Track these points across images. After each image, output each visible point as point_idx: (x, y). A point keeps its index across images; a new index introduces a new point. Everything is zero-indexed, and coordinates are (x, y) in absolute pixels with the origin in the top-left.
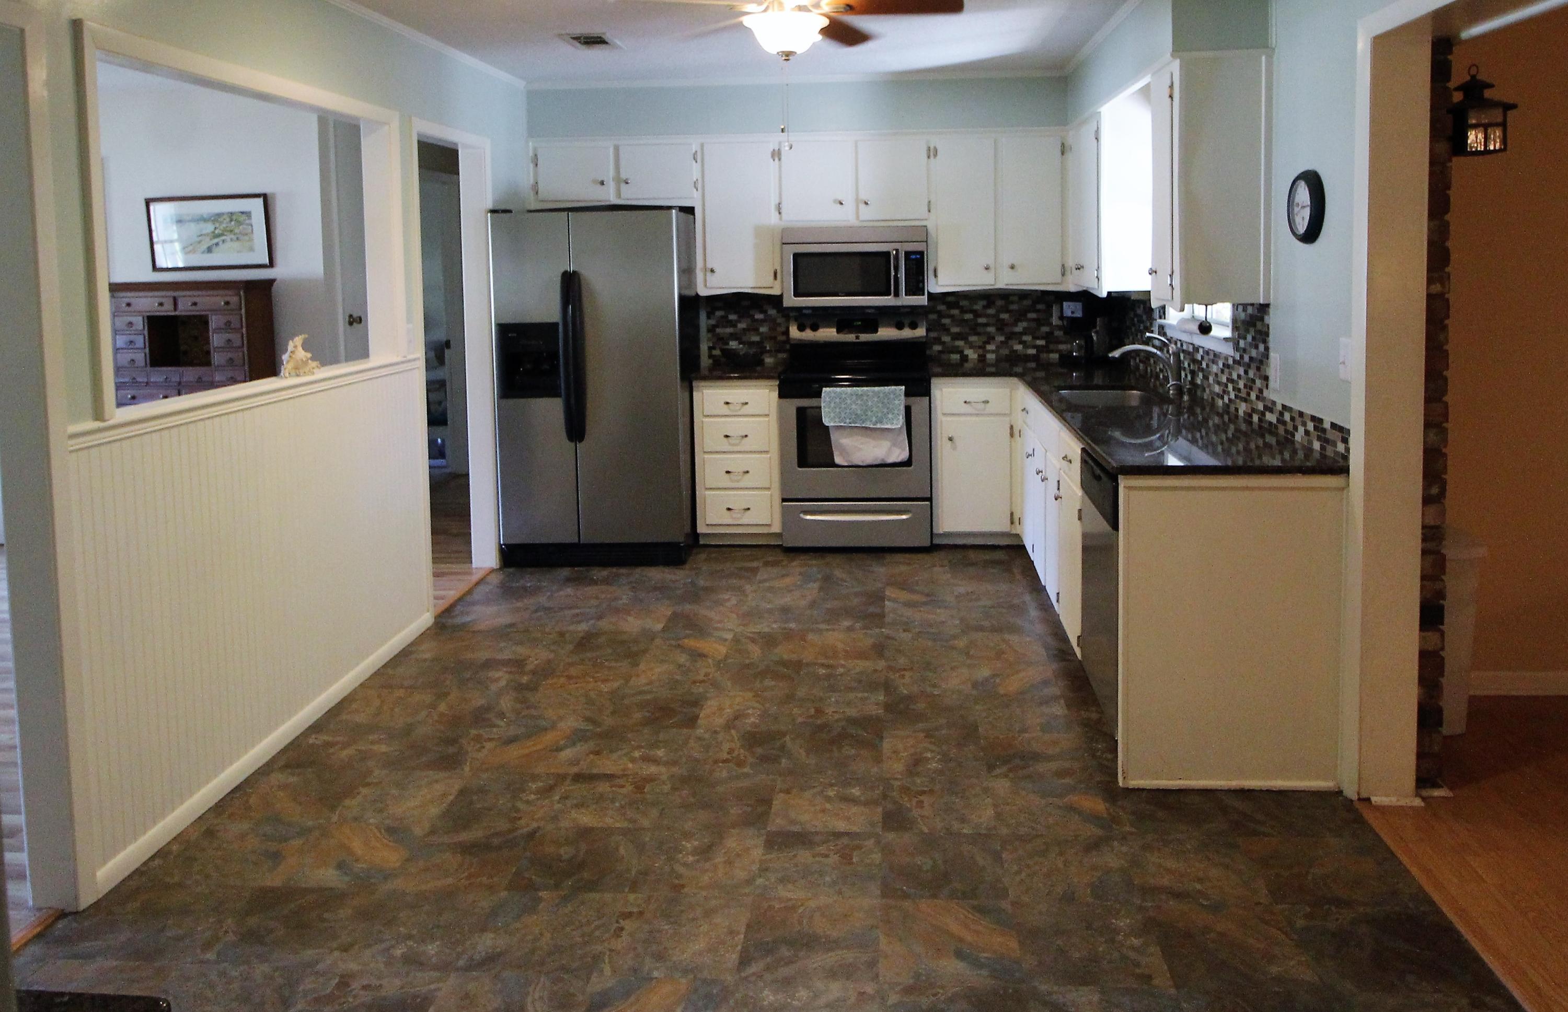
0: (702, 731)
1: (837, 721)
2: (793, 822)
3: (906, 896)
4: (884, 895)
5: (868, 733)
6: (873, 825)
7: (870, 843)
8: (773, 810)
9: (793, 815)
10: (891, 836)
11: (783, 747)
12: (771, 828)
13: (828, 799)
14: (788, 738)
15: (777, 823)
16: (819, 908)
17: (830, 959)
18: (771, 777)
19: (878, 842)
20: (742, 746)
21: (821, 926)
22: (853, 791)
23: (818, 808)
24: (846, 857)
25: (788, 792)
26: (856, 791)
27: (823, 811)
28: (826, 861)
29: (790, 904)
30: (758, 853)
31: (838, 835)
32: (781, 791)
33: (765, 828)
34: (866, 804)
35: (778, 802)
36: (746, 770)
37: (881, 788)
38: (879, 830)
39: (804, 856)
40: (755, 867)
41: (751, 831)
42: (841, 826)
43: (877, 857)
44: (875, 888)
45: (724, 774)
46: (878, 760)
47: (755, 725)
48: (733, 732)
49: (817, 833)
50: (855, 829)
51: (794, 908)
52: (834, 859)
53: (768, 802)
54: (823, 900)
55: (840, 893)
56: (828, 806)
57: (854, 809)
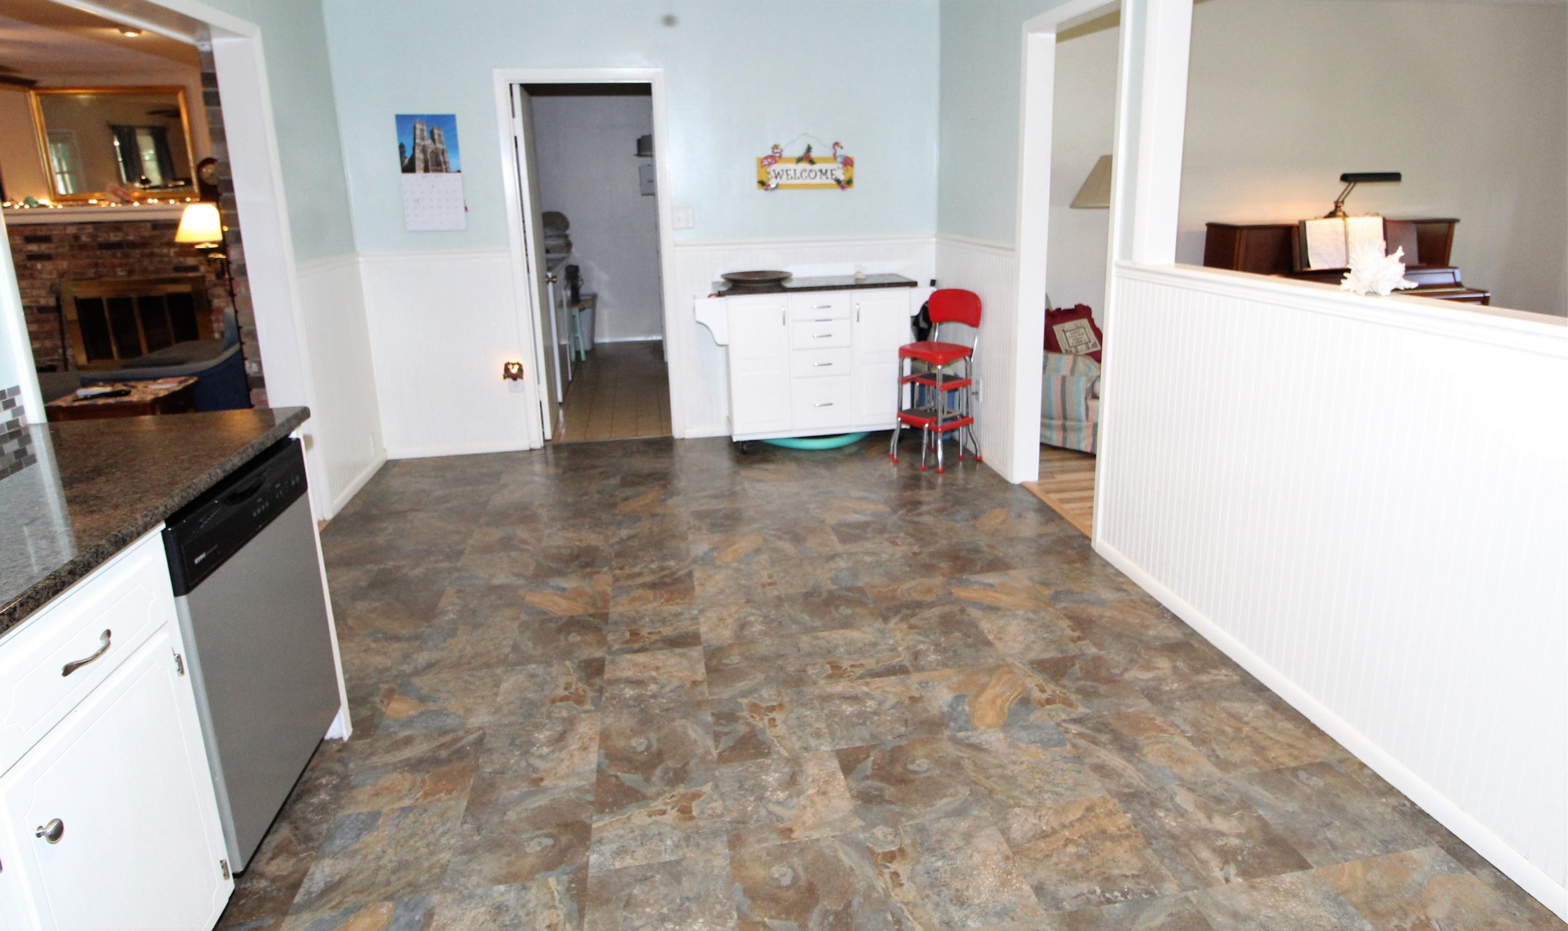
0: (823, 748)
1: (659, 794)
2: (683, 655)
3: (591, 615)
4: (607, 614)
5: (617, 777)
6: (613, 662)
7: (616, 647)
8: (703, 663)
9: (685, 663)
10: (598, 654)
11: (717, 737)
12: (699, 648)
13: (654, 680)
14: (715, 753)
15: (696, 652)
16: (650, 603)
17: (640, 580)
18: (716, 697)
19: (609, 648)
20: (763, 731)
21: (650, 594)
22: (631, 693)
23: (662, 671)
24: (635, 634)
25: (695, 683)
26: (629, 692)
27: (658, 668)
28: (650, 630)
29: (671, 602)
30: (703, 629)
31: (642, 650)
32: (702, 682)
33: (704, 647)
34: (618, 681)
35: (701, 673)
36: (745, 701)
37: (603, 699)
38: (608, 658)
39: (667, 631)
40: (702, 620)
41: (715, 643)
42: (640, 658)
43: (610, 637)
44: (613, 617)
45: (765, 693)
46: (605, 736)
47: (764, 769)
48: (785, 754)
49: (660, 649)
50: (628, 656)
51: (667, 601)
52: (644, 632)
53: (710, 670)
54: (650, 607)
55: (638, 612)
56: (654, 674)
57: (628, 674)
